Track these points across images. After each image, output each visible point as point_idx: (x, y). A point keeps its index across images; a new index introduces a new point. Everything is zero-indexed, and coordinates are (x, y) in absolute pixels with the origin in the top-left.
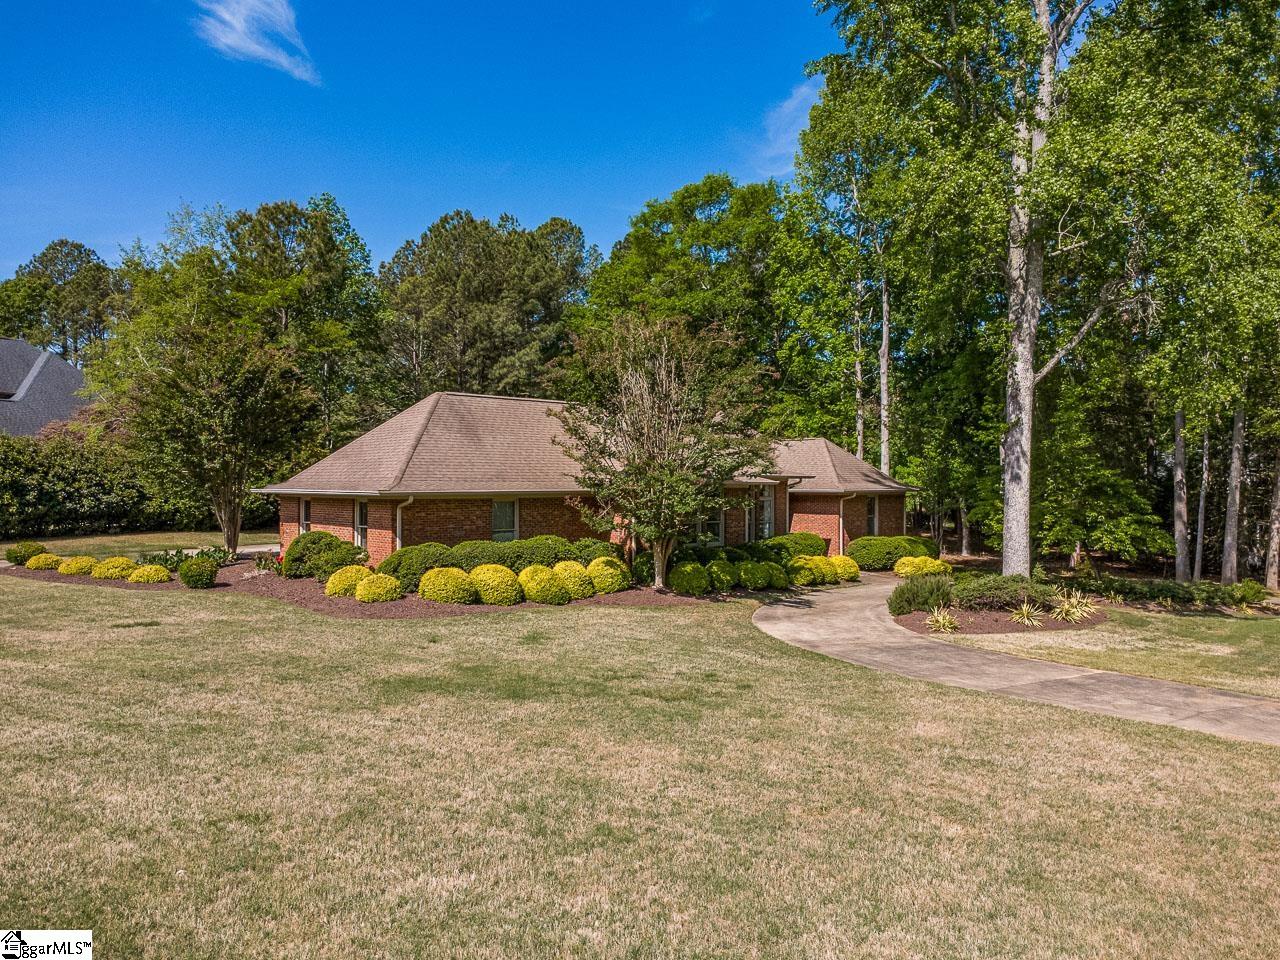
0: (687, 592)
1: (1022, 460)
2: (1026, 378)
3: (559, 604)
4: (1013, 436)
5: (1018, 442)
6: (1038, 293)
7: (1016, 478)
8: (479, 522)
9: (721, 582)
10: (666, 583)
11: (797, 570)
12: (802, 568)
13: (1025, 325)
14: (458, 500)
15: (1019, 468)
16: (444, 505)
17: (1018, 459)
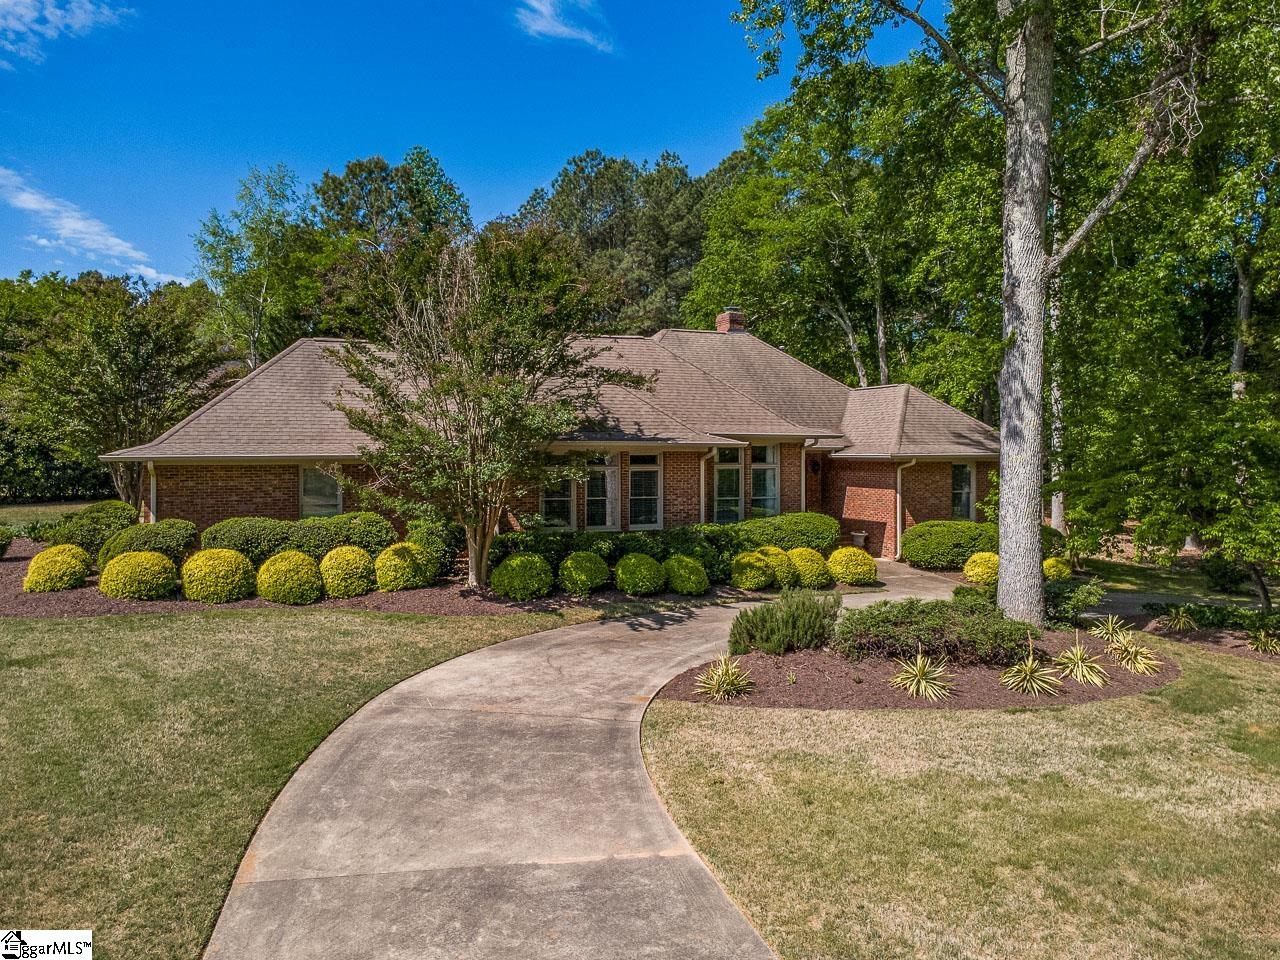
0: (506, 594)
1: (1024, 403)
2: (1029, 265)
3: (296, 604)
4: (1009, 364)
5: (1016, 375)
6: (1040, 116)
7: (1015, 434)
8: (278, 494)
9: (574, 583)
10: (484, 581)
11: (742, 568)
12: (751, 566)
13: (1024, 174)
14: (242, 467)
15: (1021, 417)
16: (222, 473)
17: (1017, 402)
